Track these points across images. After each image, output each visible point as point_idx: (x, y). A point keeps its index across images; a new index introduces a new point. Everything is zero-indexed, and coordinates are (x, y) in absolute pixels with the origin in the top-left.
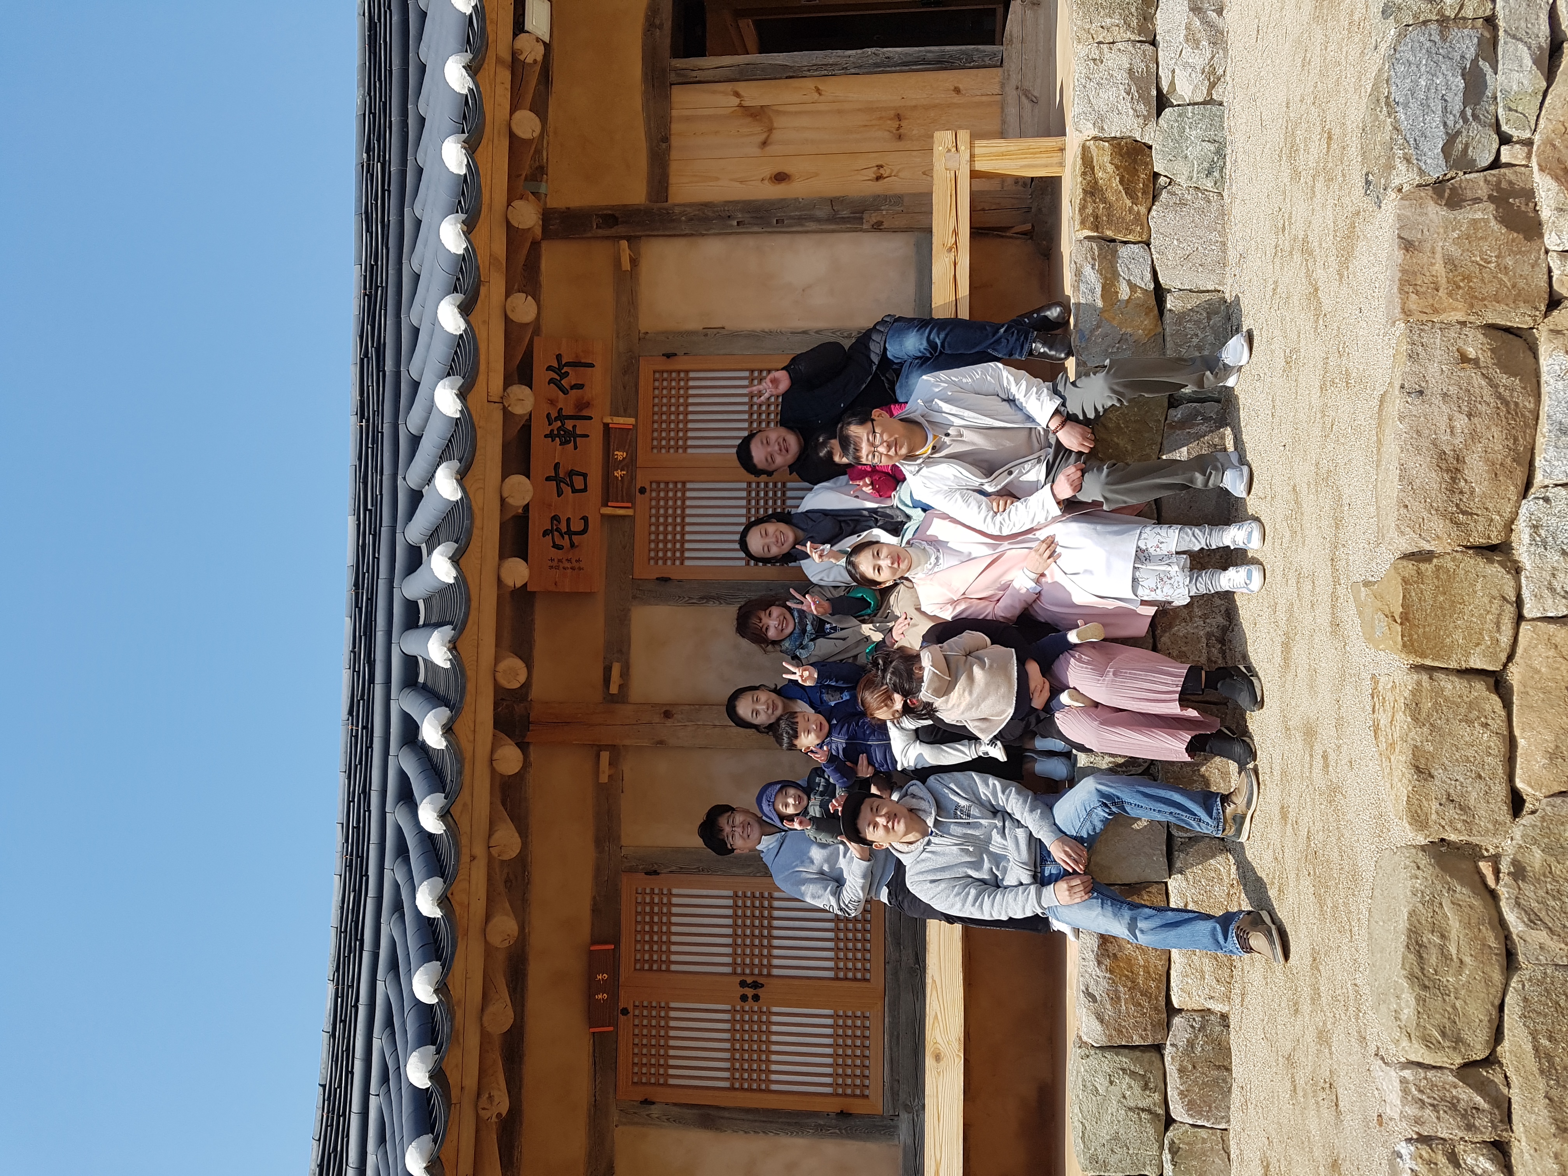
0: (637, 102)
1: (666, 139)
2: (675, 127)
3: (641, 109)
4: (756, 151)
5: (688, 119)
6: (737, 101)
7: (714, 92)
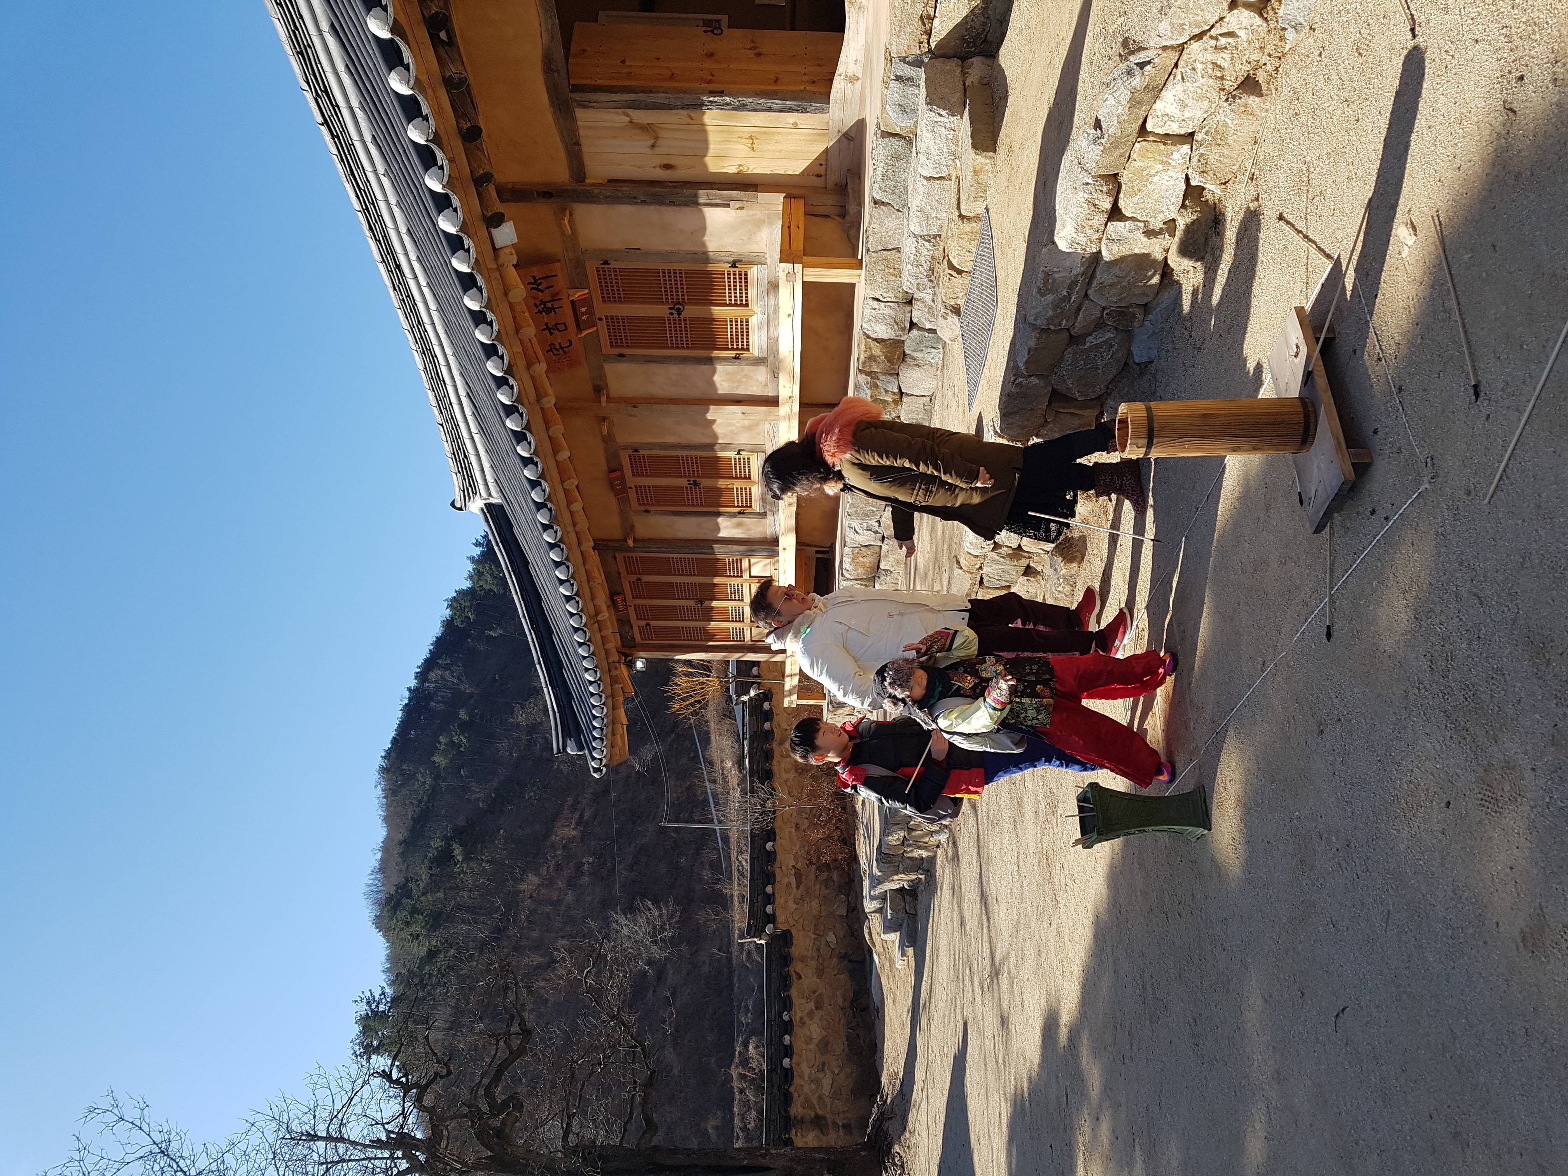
0: (549, 118)
1: (578, 144)
2: (582, 132)
3: (552, 123)
4: (648, 151)
5: (590, 128)
6: (628, 119)
7: (610, 112)
